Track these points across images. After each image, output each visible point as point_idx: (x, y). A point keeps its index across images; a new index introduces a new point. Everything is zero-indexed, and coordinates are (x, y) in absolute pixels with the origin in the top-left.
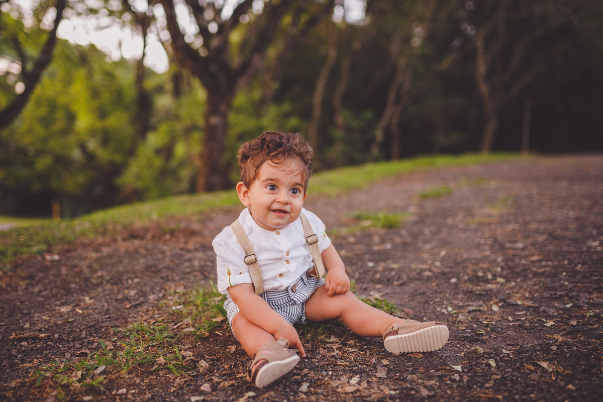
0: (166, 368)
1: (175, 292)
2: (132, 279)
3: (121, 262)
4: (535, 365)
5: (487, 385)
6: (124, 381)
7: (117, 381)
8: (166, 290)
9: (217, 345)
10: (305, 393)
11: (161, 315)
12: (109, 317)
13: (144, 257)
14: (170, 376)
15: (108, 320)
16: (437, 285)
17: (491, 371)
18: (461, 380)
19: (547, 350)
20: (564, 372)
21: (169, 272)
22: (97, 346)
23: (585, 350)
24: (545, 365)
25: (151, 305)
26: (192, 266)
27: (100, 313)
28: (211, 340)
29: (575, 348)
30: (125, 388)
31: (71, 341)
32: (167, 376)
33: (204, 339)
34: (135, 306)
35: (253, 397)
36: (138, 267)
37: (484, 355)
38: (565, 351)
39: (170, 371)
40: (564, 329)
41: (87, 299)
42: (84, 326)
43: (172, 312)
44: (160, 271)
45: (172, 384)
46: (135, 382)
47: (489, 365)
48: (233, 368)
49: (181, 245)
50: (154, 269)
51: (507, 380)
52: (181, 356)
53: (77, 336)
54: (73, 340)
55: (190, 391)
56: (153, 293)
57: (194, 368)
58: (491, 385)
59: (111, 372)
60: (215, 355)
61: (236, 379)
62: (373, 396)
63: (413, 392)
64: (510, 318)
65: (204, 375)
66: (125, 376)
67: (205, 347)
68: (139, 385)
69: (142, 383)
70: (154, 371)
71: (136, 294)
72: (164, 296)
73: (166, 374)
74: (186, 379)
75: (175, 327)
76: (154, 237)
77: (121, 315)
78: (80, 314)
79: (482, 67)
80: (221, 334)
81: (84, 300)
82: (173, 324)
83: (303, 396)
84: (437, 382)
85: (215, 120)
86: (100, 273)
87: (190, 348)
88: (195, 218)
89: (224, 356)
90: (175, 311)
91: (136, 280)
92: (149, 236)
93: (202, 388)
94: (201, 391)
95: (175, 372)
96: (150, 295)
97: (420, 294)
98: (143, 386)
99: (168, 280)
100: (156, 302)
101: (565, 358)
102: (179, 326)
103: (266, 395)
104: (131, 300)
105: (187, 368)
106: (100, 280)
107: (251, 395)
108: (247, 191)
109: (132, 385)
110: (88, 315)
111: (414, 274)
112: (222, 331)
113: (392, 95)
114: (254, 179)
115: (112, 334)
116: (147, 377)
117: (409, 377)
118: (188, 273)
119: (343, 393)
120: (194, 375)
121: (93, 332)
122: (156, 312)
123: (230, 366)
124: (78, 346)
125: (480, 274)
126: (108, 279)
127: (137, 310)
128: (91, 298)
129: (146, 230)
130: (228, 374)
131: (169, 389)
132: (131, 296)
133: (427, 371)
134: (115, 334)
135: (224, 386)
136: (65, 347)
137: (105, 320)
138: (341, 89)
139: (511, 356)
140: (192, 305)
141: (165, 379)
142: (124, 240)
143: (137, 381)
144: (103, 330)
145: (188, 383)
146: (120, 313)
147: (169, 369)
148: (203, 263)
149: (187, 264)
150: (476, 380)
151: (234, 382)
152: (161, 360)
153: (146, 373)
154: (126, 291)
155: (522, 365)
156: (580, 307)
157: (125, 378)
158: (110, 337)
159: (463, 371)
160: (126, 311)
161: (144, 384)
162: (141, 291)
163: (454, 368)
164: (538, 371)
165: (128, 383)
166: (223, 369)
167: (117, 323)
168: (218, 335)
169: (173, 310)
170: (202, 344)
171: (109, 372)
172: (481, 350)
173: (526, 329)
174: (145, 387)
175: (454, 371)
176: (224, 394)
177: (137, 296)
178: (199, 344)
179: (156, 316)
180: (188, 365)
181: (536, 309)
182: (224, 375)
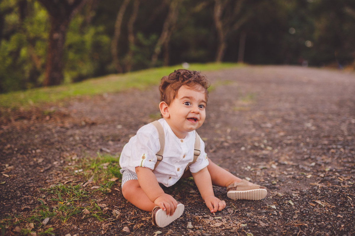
0: (92, 217)
1: (72, 160)
2: (35, 150)
3: (21, 137)
4: (314, 203)
5: (295, 217)
6: (66, 228)
7: (61, 229)
8: (64, 158)
9: (118, 198)
10: (192, 229)
11: (69, 177)
12: (31, 180)
13: (37, 133)
14: (97, 223)
15: (32, 181)
16: (235, 152)
17: (292, 208)
18: (278, 215)
19: (316, 193)
20: (331, 206)
21: (60, 144)
22: (33, 203)
23: (336, 192)
24: (319, 202)
25: (59, 169)
26: (75, 140)
27: (22, 177)
28: (114, 194)
29: (330, 191)
30: (69, 233)
31: (10, 199)
32: (95, 222)
33: (109, 194)
34: (47, 170)
35: (160, 234)
36: (36, 141)
37: (284, 198)
38: (326, 193)
39: (95, 219)
40: (319, 180)
41: (7, 165)
42: (16, 188)
43: (76, 174)
44: (53, 144)
45: (101, 228)
46: (74, 228)
47: (289, 204)
48: (137, 214)
49: (60, 124)
50: (48, 142)
51: (304, 213)
52: (99, 207)
53: (14, 195)
54: (12, 198)
55: (115, 232)
56: (56, 161)
57: (111, 216)
58: (297, 217)
59: (54, 222)
60: (120, 205)
61: (143, 221)
62: (234, 228)
63: (256, 225)
64: (285, 173)
65: (119, 220)
66: (66, 225)
67: (112, 200)
68: (77, 230)
69: (79, 229)
70: (84, 219)
71: (43, 161)
72: (64, 162)
73: (94, 221)
74: (109, 224)
75: (84, 186)
76: (37, 118)
77: (39, 177)
78: (8, 177)
79: (218, 11)
80: (119, 190)
81: (5, 166)
82: (82, 184)
83: (191, 231)
84: (266, 216)
85: (56, 36)
86: (9, 146)
87: (102, 201)
88: (61, 104)
89: (127, 205)
90: (78, 173)
91: (38, 151)
92: (34, 117)
93: (124, 230)
94: (123, 232)
95: (100, 219)
96: (53, 162)
97: (228, 158)
98: (81, 231)
99: (63, 151)
100: (61, 167)
101: (328, 198)
102: (87, 185)
103: (168, 233)
104: (41, 166)
105: (106, 216)
106: (10, 151)
107: (159, 233)
108: (167, 107)
109: (72, 230)
110: (14, 179)
111: (218, 145)
112: (118, 188)
113: (166, 25)
114: (174, 98)
115: (40, 192)
116: (81, 224)
117: (248, 214)
118: (74, 145)
119: (214, 228)
120: (113, 221)
121: (25, 192)
122: (65, 175)
123: (135, 213)
124: (19, 203)
125: (257, 144)
126: (17, 150)
127: (50, 174)
128: (10, 165)
129: (30, 113)
130: (136, 219)
131: (100, 232)
132: (40, 163)
133: (256, 209)
134: (42, 192)
135: (137, 227)
136: (8, 204)
137: (29, 182)
138: (133, 19)
139: (299, 198)
140: (89, 169)
141: (94, 225)
142: (16, 120)
143: (75, 228)
144: (32, 189)
145: (112, 227)
146: (38, 176)
147: (94, 217)
148: (82, 138)
149: (71, 139)
150: (287, 214)
151: (142, 224)
152: (86, 211)
153: (79, 221)
154: (35, 159)
155: (307, 203)
156: (320, 165)
157: (66, 226)
158: (39, 195)
159: (277, 208)
160: (42, 174)
161: (81, 229)
162: (46, 159)
163: (272, 207)
164: (317, 206)
165: (69, 230)
166: (130, 215)
167: (40, 184)
168: (117, 191)
169: (77, 173)
170: (109, 197)
171: (53, 222)
172: (281, 194)
173: (297, 179)
174: (82, 232)
175: (272, 209)
176: (140, 233)
177: (45, 163)
178: (107, 198)
179: (66, 178)
180: (106, 214)
181: (297, 167)
182: (133, 219)
